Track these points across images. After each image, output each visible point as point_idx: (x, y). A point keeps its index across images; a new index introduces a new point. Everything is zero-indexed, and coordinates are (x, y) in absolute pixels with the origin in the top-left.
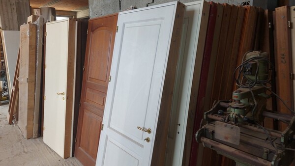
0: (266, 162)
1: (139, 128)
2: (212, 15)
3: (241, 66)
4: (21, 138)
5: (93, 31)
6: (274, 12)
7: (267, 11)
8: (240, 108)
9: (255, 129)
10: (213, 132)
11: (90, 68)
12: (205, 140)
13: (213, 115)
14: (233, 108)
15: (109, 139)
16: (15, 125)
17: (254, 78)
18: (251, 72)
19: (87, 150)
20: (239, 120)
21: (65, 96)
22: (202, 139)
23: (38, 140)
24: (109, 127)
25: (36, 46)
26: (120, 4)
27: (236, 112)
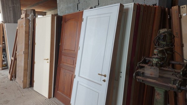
0: (173, 85)
1: (99, 74)
2: (138, 11)
3: (157, 37)
4: (19, 88)
5: (65, 22)
6: (170, 9)
7: (167, 9)
8: (159, 58)
9: (166, 69)
10: (143, 73)
11: (64, 44)
12: (139, 77)
13: (142, 64)
14: (155, 58)
15: (79, 83)
16: (14, 81)
17: (165, 43)
18: (163, 39)
19: (63, 92)
20: (158, 64)
21: (49, 61)
22: (137, 77)
23: (30, 89)
24: (79, 76)
25: (29, 32)
26: (78, 6)
27: (156, 60)
